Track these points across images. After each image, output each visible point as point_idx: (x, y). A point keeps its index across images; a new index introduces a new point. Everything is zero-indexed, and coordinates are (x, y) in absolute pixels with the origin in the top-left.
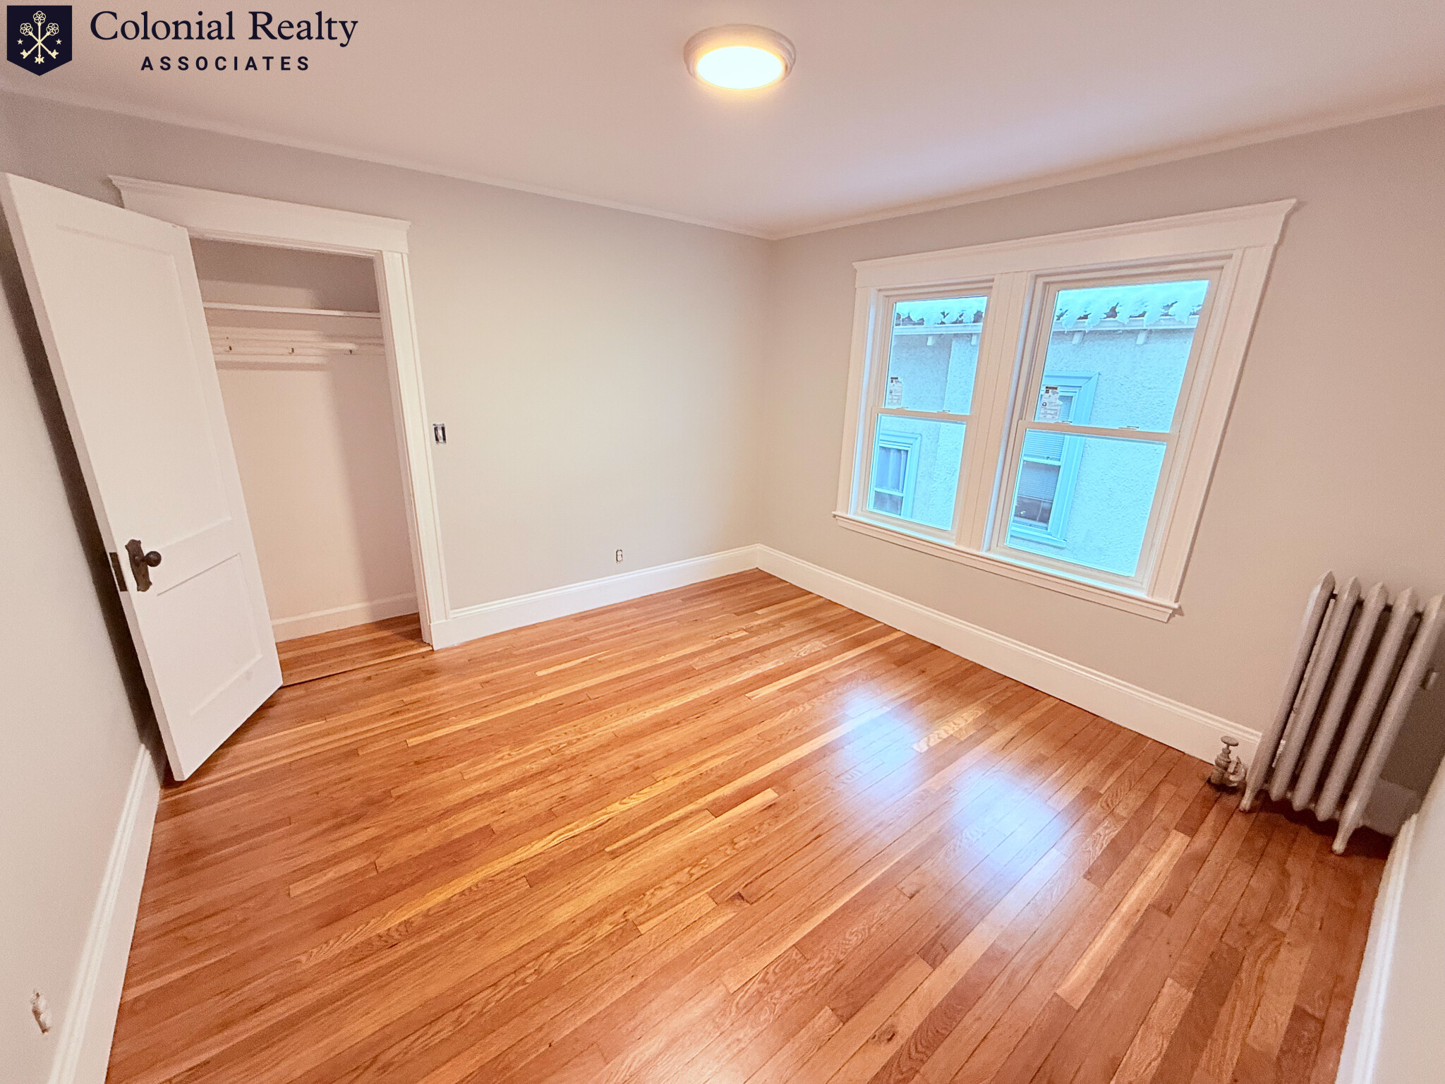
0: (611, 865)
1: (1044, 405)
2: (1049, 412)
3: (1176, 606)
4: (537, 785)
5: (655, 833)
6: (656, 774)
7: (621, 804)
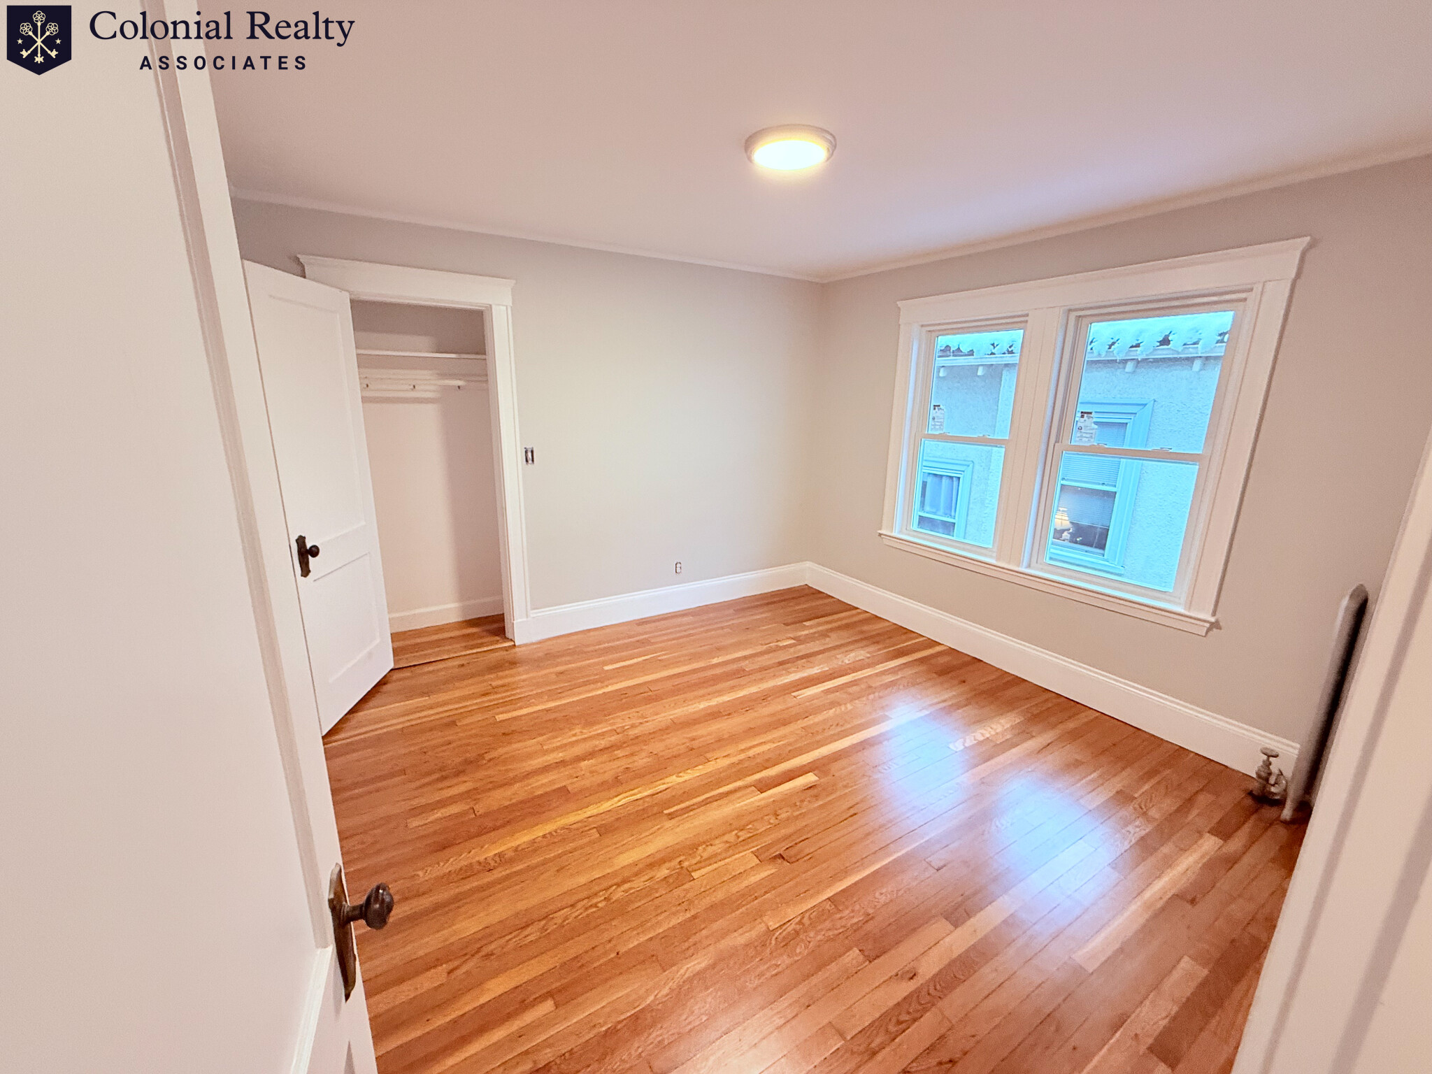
0: (668, 824)
1: (1080, 429)
2: (1084, 435)
3: (1213, 620)
4: (605, 757)
5: (707, 802)
6: (708, 755)
7: (677, 777)
